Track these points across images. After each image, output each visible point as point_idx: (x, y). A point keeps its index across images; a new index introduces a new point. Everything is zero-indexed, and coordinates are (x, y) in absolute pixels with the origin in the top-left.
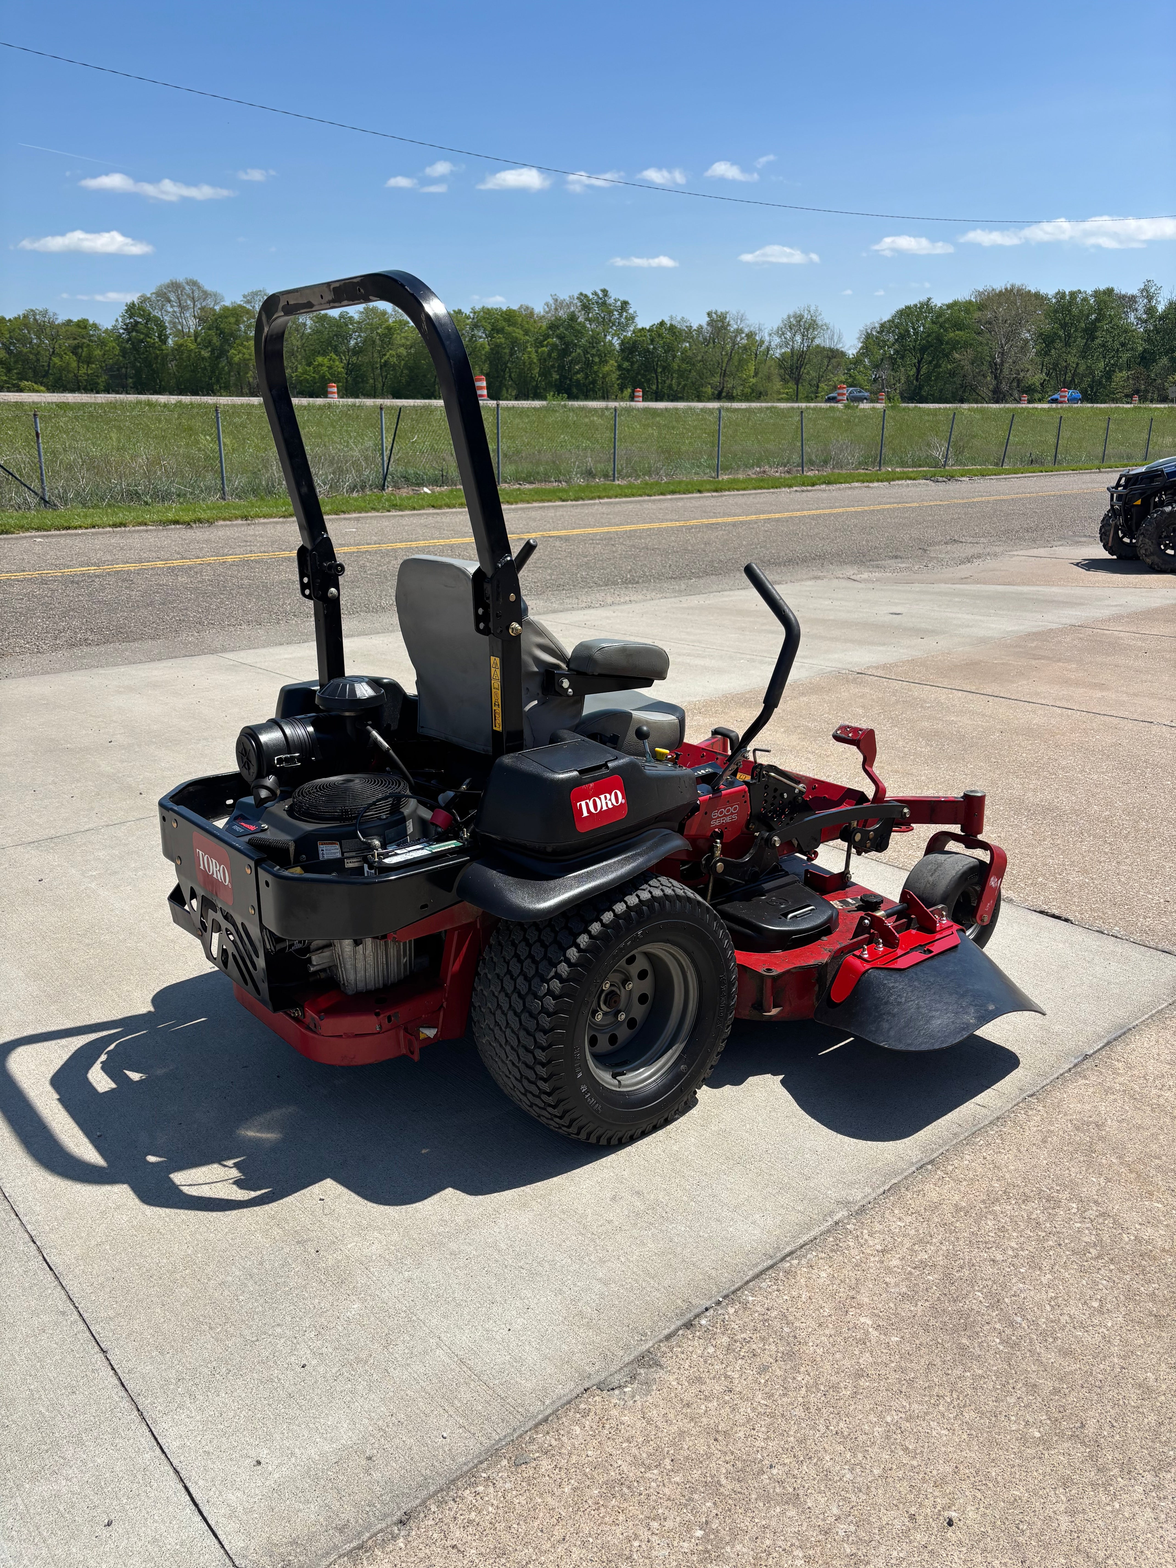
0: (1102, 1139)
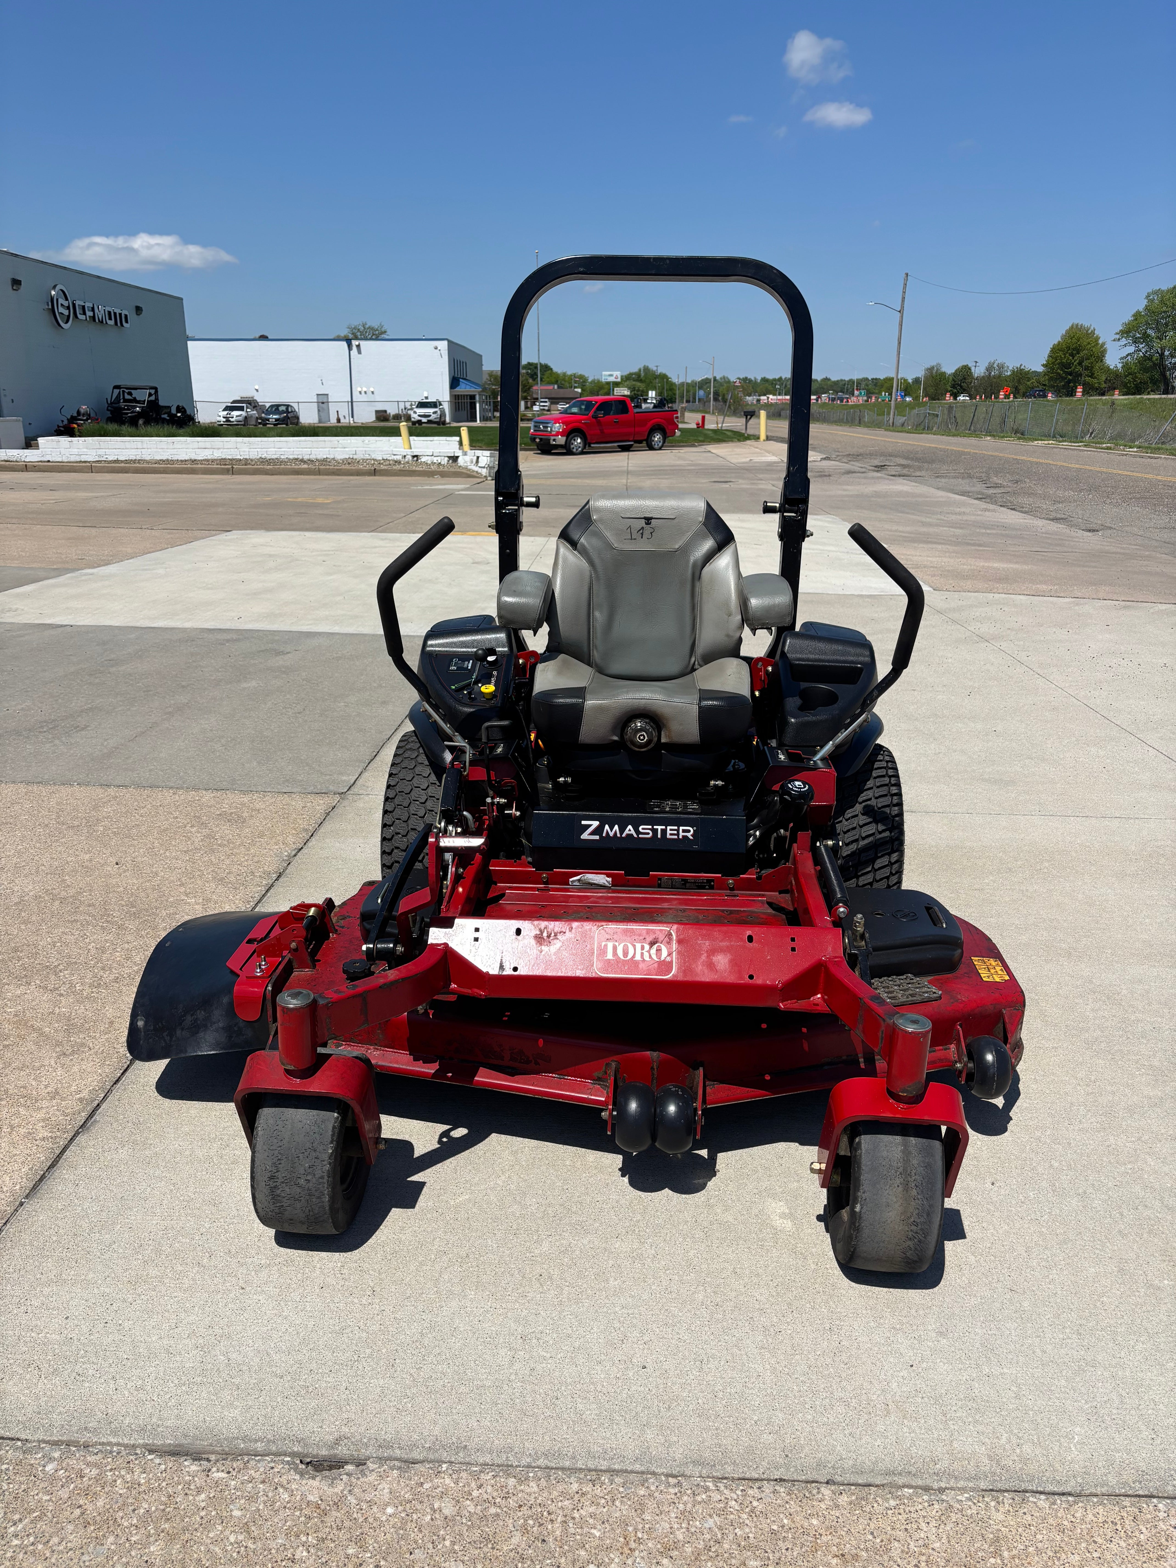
0: (59, 1044)
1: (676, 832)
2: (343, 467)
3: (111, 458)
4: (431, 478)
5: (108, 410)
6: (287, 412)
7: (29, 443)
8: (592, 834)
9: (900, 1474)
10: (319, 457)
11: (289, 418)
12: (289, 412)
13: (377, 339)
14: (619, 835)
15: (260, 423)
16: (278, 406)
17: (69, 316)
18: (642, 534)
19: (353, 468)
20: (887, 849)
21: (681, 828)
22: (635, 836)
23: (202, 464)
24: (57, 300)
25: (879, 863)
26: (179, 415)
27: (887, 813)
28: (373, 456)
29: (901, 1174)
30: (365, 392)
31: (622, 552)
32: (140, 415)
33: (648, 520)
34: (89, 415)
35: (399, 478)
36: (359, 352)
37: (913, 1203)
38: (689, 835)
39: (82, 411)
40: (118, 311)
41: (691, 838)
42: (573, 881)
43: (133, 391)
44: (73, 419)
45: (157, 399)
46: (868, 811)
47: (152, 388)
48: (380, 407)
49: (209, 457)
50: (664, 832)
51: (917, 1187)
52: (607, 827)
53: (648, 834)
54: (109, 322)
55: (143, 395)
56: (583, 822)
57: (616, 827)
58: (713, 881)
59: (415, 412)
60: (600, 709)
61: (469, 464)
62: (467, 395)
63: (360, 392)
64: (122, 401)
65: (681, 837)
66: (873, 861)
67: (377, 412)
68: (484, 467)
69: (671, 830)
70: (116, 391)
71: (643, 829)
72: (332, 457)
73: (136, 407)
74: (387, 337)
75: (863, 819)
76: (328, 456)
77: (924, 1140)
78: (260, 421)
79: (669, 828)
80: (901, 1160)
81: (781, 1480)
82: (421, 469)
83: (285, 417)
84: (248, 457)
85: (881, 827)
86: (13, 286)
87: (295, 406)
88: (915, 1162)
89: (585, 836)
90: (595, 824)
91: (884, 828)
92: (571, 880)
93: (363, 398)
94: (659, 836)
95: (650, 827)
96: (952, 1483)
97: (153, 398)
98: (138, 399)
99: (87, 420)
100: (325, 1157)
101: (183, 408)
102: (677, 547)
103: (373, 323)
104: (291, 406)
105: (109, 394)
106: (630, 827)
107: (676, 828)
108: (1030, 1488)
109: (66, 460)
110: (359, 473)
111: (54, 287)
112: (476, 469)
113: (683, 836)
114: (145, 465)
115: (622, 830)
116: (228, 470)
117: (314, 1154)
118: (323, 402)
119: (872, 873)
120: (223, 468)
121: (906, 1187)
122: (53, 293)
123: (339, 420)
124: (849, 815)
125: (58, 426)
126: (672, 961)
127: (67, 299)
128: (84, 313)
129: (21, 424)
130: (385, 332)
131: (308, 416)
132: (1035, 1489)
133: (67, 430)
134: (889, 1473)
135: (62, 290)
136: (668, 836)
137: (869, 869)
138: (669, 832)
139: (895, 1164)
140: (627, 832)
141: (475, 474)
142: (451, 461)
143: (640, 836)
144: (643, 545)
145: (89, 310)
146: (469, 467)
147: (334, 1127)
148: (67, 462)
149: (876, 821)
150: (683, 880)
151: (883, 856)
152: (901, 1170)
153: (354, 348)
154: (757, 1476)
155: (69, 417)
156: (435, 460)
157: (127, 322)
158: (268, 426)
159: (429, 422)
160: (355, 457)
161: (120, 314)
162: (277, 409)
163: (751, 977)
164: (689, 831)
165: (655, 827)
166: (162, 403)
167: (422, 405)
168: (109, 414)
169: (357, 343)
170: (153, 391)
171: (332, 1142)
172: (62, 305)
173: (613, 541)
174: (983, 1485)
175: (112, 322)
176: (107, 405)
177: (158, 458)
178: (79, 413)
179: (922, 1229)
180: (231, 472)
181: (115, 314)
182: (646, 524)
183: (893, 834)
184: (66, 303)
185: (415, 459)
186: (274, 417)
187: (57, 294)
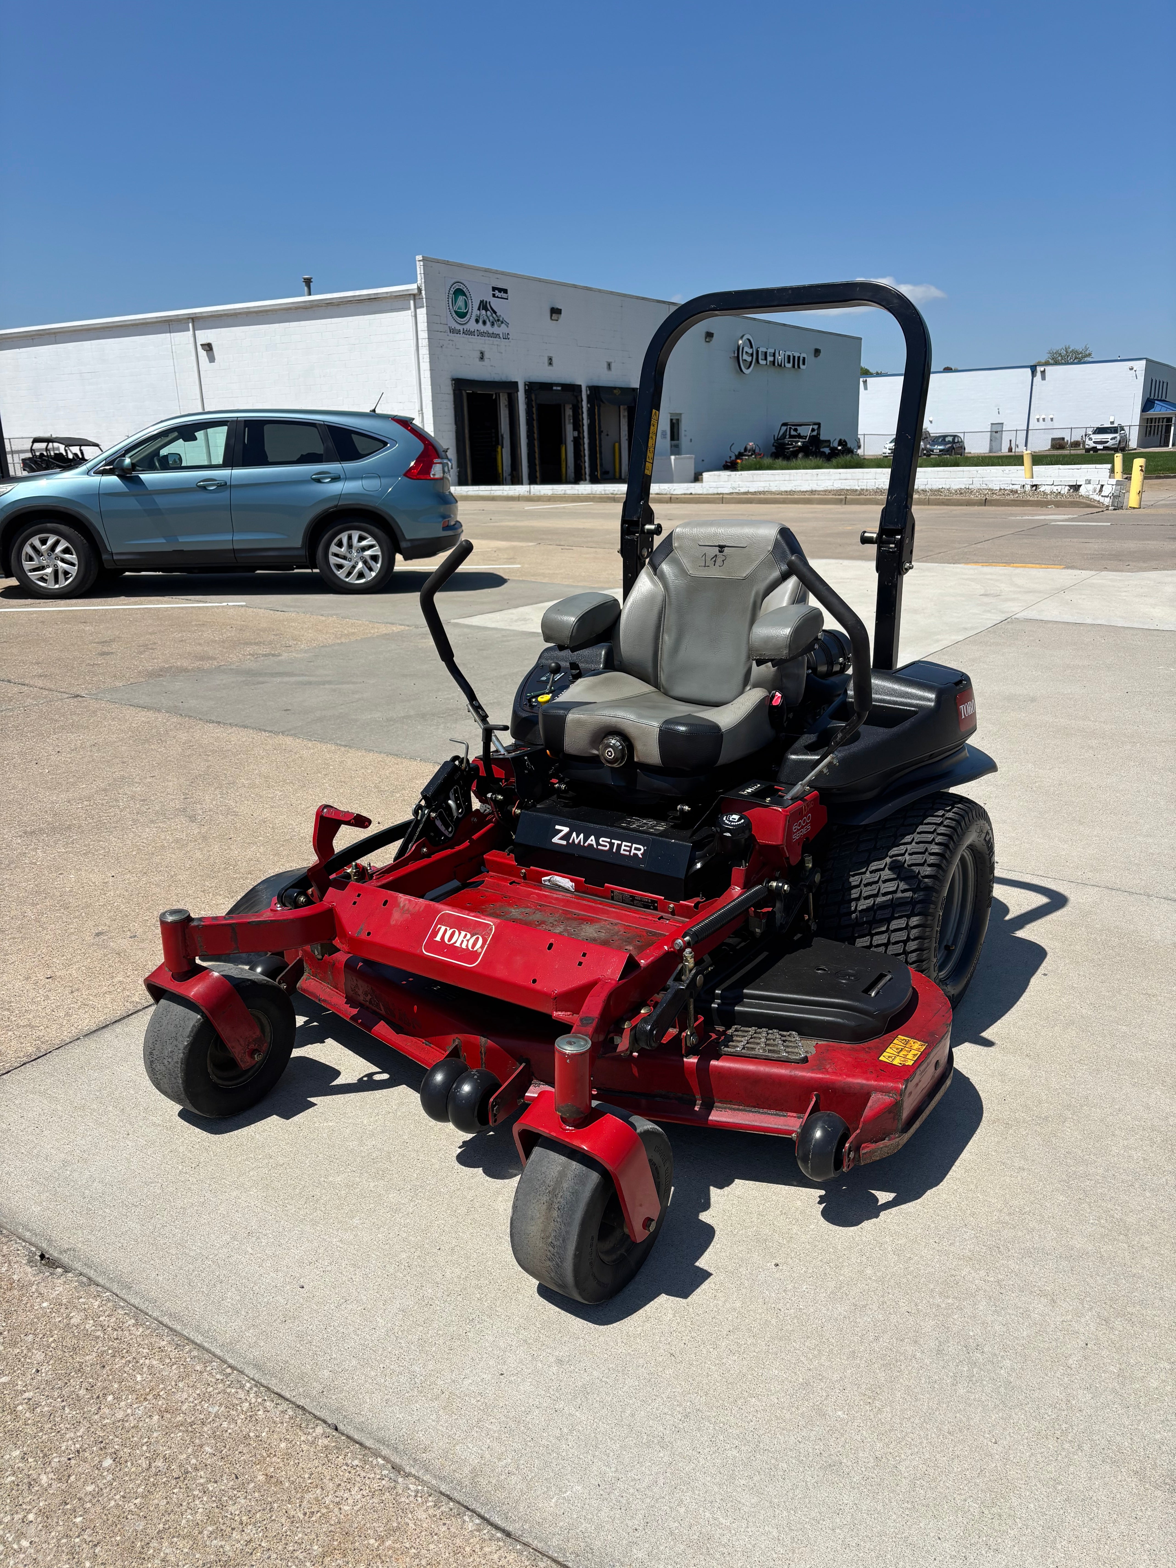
1: (628, 849)
2: (955, 497)
3: (742, 490)
4: (1044, 508)
5: (773, 446)
6: (953, 442)
7: (697, 478)
8: (561, 839)
9: (388, 1446)
10: (935, 487)
11: (954, 448)
12: (955, 443)
13: (1079, 363)
14: (582, 844)
15: (925, 454)
16: (945, 437)
17: (751, 362)
18: (715, 561)
19: (964, 498)
20: (906, 911)
21: (634, 846)
22: (595, 846)
23: (818, 494)
24: (743, 348)
25: (894, 925)
26: (840, 448)
27: (915, 872)
28: (990, 486)
29: (549, 1192)
30: (1044, 420)
31: (695, 578)
32: (800, 449)
33: (722, 547)
34: (754, 451)
35: (1010, 508)
36: (1043, 378)
37: (552, 1224)
38: (639, 853)
39: (749, 447)
40: (797, 355)
41: (640, 856)
42: (545, 881)
43: (798, 428)
44: (740, 455)
45: (819, 434)
46: (897, 867)
47: (815, 424)
48: (1058, 434)
49: (829, 488)
50: (619, 846)
51: (559, 1209)
52: (574, 834)
53: (606, 846)
54: (787, 365)
55: (806, 431)
56: (557, 827)
57: (582, 836)
58: (656, 902)
59: (1091, 439)
60: (579, 723)
61: (1091, 493)
62: (1163, 418)
63: (1038, 420)
64: (788, 437)
65: (632, 854)
66: (889, 921)
67: (1053, 439)
68: (1107, 497)
69: (625, 846)
70: (784, 428)
71: (603, 841)
72: (948, 487)
73: (799, 441)
74: (1091, 360)
75: (887, 874)
76: (944, 486)
77: (584, 1168)
78: (925, 452)
79: (624, 843)
80: (555, 1180)
81: (303, 1409)
82: (1036, 499)
83: (950, 447)
84: (865, 488)
85: (903, 886)
86: (706, 338)
87: (961, 435)
88: (565, 1185)
89: (555, 840)
90: (566, 830)
91: (906, 887)
92: (543, 879)
93: (1042, 425)
94: (614, 850)
95: (609, 840)
96: (420, 1474)
97: (815, 433)
98: (802, 435)
99: (752, 455)
100: (181, 1047)
101: (845, 441)
102: (744, 575)
103: (1079, 347)
104: (958, 436)
105: (777, 431)
106: (592, 837)
107: (630, 844)
108: (479, 1510)
109: (705, 493)
110: (969, 503)
111: (742, 338)
112: (1097, 498)
113: (634, 854)
114: (769, 496)
115: (585, 840)
116: (841, 500)
117: (175, 1042)
118: (996, 431)
119: (886, 934)
120: (838, 499)
121: (550, 1208)
122: (740, 342)
123: (1010, 450)
124: (874, 868)
125: (726, 462)
126: (481, 953)
127: (752, 347)
128: (766, 359)
129: (693, 461)
130: (1090, 355)
131: (975, 446)
132: (482, 1513)
133: (731, 466)
134: (381, 1441)
135: (749, 340)
136: (622, 852)
137: (884, 929)
138: (623, 847)
139: (548, 1182)
140: (589, 842)
141: (1096, 504)
142: (1072, 490)
143: (599, 847)
144: (715, 573)
145: (770, 356)
146: (1091, 497)
147: (194, 1026)
148: (706, 494)
149: (899, 878)
150: (631, 896)
151: (900, 917)
152: (550, 1189)
153: (1039, 374)
154: (289, 1396)
155: (737, 453)
156: (1055, 489)
157: (804, 364)
158: (932, 456)
159: (1105, 448)
160: (971, 487)
161: (799, 358)
162: (944, 440)
163: (534, 981)
164: (639, 849)
165: (613, 841)
166: (823, 437)
167: (1100, 430)
168: (773, 450)
169: (1042, 369)
170: (816, 427)
171: (188, 1037)
172: (746, 352)
173: (689, 568)
174: (444, 1488)
175: (790, 365)
176: (773, 441)
177: (783, 489)
178: (746, 449)
179: (557, 1253)
180: (844, 502)
181: (794, 357)
182: (720, 552)
183: (916, 896)
184: (750, 351)
185: (1034, 488)
186: (939, 447)
187: (744, 343)
